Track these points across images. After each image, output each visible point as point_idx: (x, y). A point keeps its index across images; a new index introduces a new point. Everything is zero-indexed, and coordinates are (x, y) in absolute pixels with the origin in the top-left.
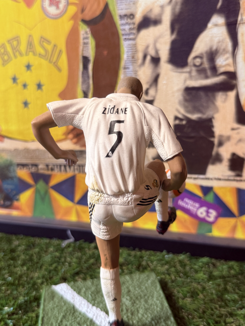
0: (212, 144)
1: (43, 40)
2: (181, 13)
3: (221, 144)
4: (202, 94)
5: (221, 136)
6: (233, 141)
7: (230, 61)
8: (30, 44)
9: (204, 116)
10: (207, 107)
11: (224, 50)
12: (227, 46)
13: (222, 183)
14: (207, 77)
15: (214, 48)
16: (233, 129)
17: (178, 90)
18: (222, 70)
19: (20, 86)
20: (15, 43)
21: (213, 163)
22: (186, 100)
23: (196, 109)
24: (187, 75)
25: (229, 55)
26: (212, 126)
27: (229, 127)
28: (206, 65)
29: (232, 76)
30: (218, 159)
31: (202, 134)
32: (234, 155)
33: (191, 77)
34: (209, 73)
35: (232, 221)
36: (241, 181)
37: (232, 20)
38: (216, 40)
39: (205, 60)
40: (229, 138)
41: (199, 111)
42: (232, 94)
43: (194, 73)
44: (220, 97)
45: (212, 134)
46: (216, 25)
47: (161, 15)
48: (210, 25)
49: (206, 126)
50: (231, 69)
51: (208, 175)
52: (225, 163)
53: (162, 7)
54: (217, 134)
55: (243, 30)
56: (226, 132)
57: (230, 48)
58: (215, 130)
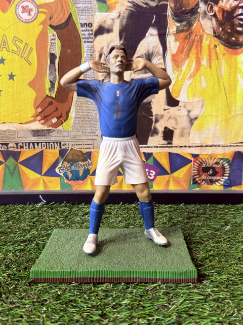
0: (152, 120)
1: (16, 39)
3: (157, 121)
6: (165, 118)
7: (162, 60)
8: (4, 42)
9: (146, 101)
11: (157, 53)
12: (159, 50)
13: (159, 150)
15: (151, 51)
16: (165, 110)
21: (152, 136)
25: (161, 57)
26: (151, 108)
30: (156, 132)
31: (144, 114)
32: (166, 128)
35: (167, 177)
36: (172, 147)
37: (162, 32)
40: (162, 116)
45: (151, 114)
46: (152, 35)
47: (112, 25)
48: (147, 35)
49: (147, 107)
50: (163, 67)
51: (149, 144)
52: (161, 135)
53: (113, 20)
54: (154, 114)
55: (171, 40)
56: (161, 112)
57: (161, 52)
58: (153, 110)
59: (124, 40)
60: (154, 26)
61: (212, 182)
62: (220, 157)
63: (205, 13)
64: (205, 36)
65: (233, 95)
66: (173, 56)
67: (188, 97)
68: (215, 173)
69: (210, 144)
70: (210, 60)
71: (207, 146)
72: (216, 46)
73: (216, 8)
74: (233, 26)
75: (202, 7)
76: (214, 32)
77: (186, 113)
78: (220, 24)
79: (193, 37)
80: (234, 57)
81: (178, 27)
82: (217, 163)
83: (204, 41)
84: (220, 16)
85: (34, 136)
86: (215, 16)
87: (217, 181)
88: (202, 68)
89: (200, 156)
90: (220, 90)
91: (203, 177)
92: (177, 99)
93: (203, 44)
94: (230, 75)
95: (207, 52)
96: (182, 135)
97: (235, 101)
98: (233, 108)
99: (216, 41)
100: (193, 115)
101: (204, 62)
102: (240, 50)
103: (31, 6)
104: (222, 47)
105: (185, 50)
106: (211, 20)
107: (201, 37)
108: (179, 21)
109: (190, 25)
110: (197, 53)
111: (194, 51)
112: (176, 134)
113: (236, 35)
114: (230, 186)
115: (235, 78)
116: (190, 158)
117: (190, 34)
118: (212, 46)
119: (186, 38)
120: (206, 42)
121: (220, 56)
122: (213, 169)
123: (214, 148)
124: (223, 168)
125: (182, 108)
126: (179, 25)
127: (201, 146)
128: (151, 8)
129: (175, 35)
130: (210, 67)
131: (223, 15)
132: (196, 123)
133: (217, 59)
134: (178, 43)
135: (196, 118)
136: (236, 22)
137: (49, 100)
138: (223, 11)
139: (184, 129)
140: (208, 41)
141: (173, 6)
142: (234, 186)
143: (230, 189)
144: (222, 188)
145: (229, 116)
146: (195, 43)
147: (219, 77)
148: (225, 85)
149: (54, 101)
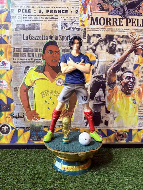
0: (101, 118)
1: (56, 91)
2: (92, 87)
3: (102, 118)
4: (98, 106)
5: (102, 116)
6: (105, 117)
7: (104, 98)
8: (52, 92)
9: (98, 111)
10: (99, 109)
11: (102, 96)
13: (103, 128)
14: (99, 102)
17: (92, 105)
18: (102, 100)
19: (47, 103)
20: (47, 92)
21: (101, 123)
22: (94, 107)
23: (96, 110)
24: (94, 101)
27: (104, 114)
28: (98, 99)
29: (104, 102)
30: (102, 122)
31: (98, 116)
32: (106, 121)
33: (95, 102)
34: (99, 101)
35: (106, 138)
36: (108, 127)
37: (104, 89)
38: (101, 94)
39: (98, 98)
40: (104, 117)
41: (97, 110)
42: (105, 106)
43: (96, 101)
44: (102, 107)
47: (88, 87)
48: (99, 90)
49: (99, 113)
50: (104, 100)
51: (100, 126)
52: (104, 123)
53: (88, 85)
54: (101, 116)
55: (107, 92)
56: (104, 115)
57: (104, 96)
58: (101, 115)
59: (92, 92)
60: (101, 88)
61: (122, 140)
62: (124, 131)
63: (118, 84)
64: (118, 91)
65: (128, 110)
66: (108, 97)
67: (113, 110)
68: (123, 137)
69: (121, 126)
70: (120, 99)
71: (120, 127)
72: (122, 94)
73: (122, 82)
74: (127, 88)
75: (117, 82)
76: (121, 90)
77: (112, 115)
78: (123, 87)
79: (114, 91)
80: (128, 97)
81: (109, 88)
82: (124, 133)
83: (118, 92)
84: (123, 85)
85: (60, 123)
86: (121, 84)
87: (124, 139)
88: (117, 101)
89: (118, 131)
90: (124, 108)
91: (119, 138)
92: (109, 111)
93: (117, 93)
94: (127, 103)
95: (119, 96)
96: (111, 123)
97: (129, 112)
98: (128, 114)
99: (122, 93)
100: (115, 116)
101: (118, 99)
102: (130, 95)
103: (61, 81)
104: (124, 94)
105: (112, 95)
106: (120, 86)
107: (117, 91)
108: (109, 86)
109: (113, 87)
110: (116, 96)
111: (114, 95)
112: (109, 122)
113: (128, 91)
114: (128, 141)
115: (129, 104)
116: (114, 131)
117: (113, 90)
118: (121, 94)
119: (112, 91)
120: (118, 93)
121: (123, 97)
122: (122, 135)
123: (122, 128)
124: (126, 135)
125: (111, 114)
126: (109, 87)
127: (118, 127)
128: (100, 82)
129: (108, 90)
130: (120, 101)
131: (124, 84)
132: (116, 119)
133: (122, 98)
134: (109, 93)
135: (116, 117)
136: (129, 86)
137: (66, 111)
138: (124, 83)
139: (112, 121)
140: (119, 92)
141: (107, 81)
142: (130, 141)
143: (128, 142)
144: (125, 142)
145: (127, 117)
146: (115, 93)
147: (123, 104)
148: (126, 107)
149: (67, 111)
